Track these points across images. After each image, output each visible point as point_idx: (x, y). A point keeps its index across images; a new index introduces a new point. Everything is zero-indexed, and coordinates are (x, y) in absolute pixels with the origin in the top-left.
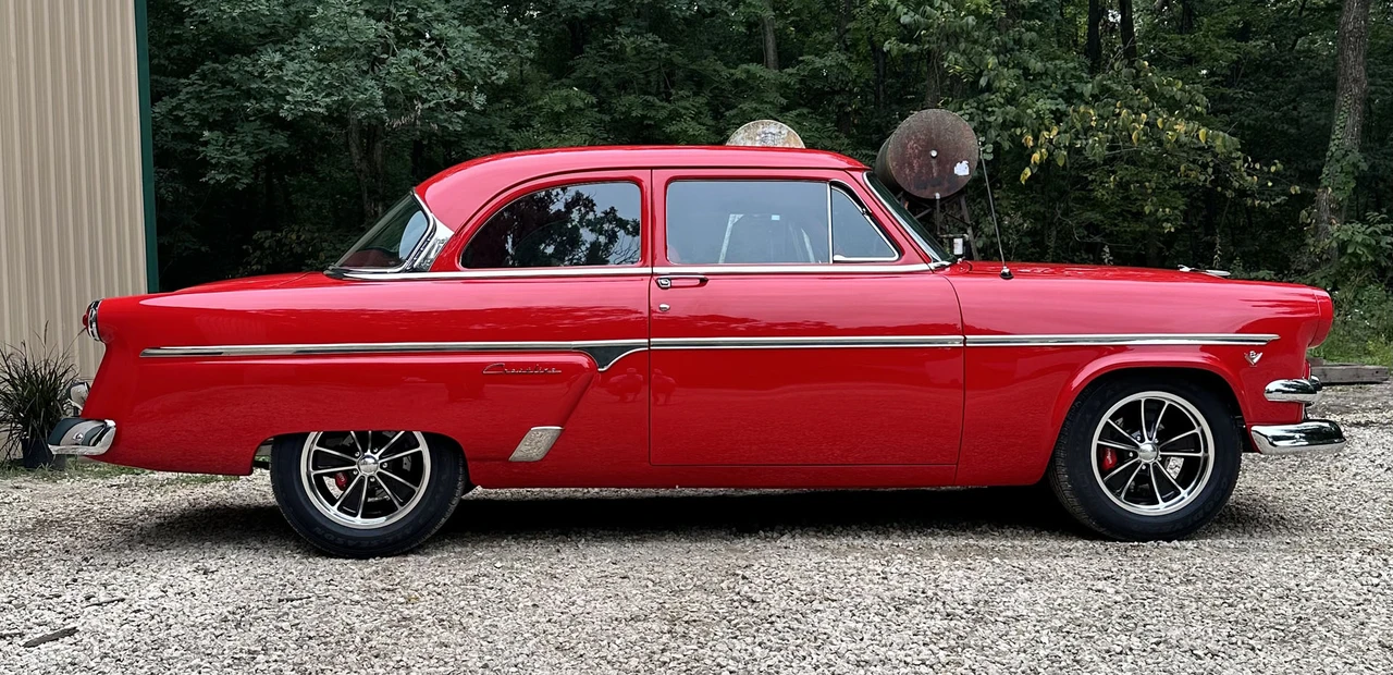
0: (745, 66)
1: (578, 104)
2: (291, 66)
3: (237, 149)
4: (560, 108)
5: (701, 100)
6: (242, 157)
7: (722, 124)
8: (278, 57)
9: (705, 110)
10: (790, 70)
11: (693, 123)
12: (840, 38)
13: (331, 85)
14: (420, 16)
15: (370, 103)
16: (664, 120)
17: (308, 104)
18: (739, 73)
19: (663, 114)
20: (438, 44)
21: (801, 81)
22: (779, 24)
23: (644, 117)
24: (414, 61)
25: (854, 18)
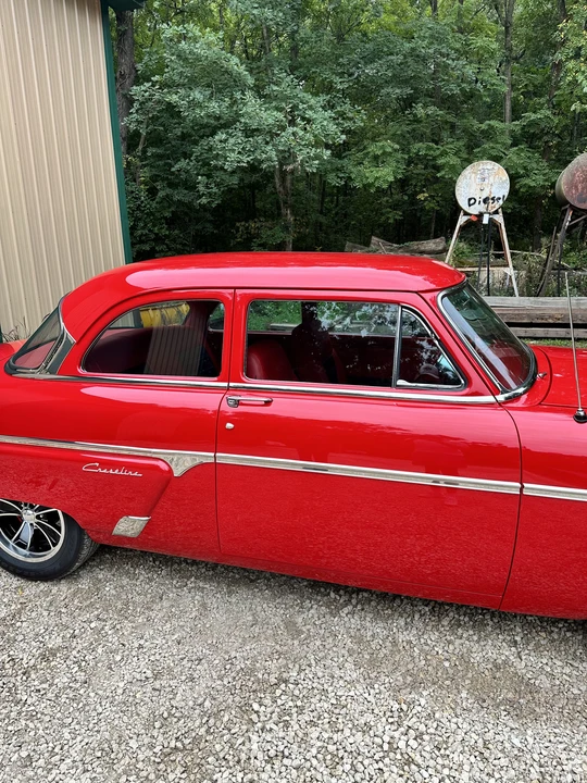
0: (488, 122)
1: (389, 150)
2: (232, 141)
3: (213, 185)
4: (379, 153)
5: (461, 143)
6: (215, 190)
7: (471, 157)
8: (224, 136)
9: (463, 149)
10: (517, 122)
11: (454, 157)
12: (548, 101)
13: (249, 151)
14: (300, 107)
15: (269, 159)
16: (438, 156)
17: (238, 162)
18: (483, 127)
19: (438, 152)
20: (308, 123)
21: (522, 129)
22: (514, 95)
23: (426, 155)
24: (294, 134)
25: (559, 89)
